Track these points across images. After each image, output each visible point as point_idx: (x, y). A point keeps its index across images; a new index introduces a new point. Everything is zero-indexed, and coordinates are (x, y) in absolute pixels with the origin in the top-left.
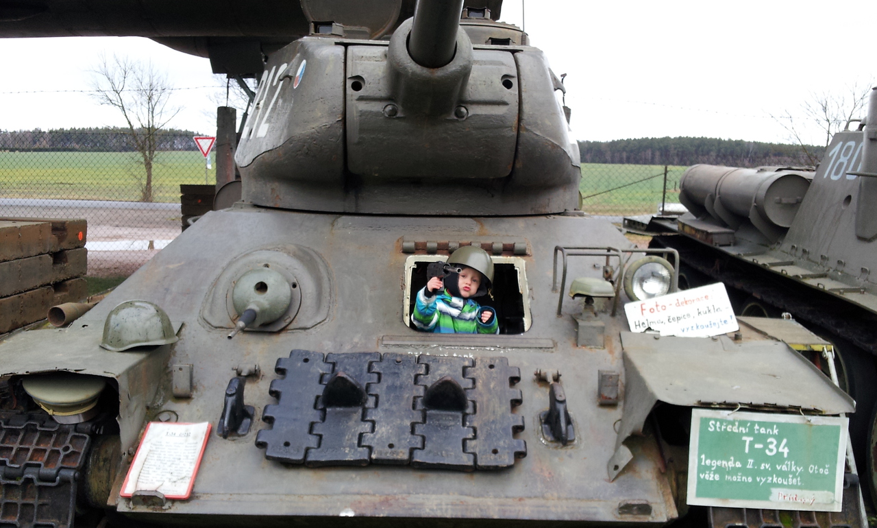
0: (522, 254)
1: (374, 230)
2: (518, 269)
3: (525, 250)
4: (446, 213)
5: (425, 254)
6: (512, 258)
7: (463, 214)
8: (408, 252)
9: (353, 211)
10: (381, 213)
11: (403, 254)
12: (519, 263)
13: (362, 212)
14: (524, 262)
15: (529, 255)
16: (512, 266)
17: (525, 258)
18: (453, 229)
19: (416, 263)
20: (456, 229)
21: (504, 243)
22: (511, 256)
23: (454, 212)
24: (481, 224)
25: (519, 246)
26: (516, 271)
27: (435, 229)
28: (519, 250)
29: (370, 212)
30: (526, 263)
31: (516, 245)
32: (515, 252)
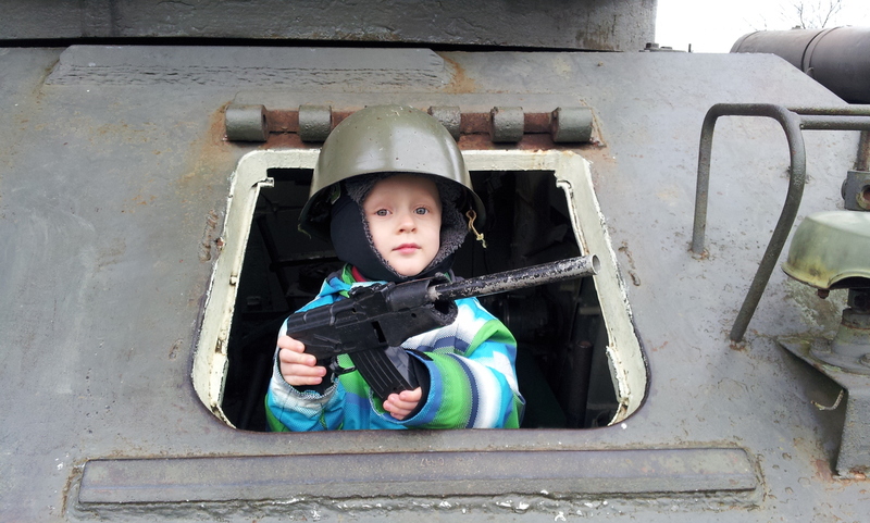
0: (578, 140)
1: (158, 80)
2: (565, 186)
3: (587, 130)
4: (360, 35)
5: (296, 146)
6: (551, 153)
7: (407, 38)
8: (244, 139)
9: (106, 33)
10: (180, 34)
11: (229, 146)
12: (570, 170)
13: (129, 33)
14: (586, 164)
15: (596, 145)
16: (548, 177)
17: (588, 152)
18: (381, 79)
19: (271, 172)
20: (389, 78)
21: (528, 110)
22: (547, 147)
23: (383, 34)
24: (457, 67)
25: (570, 118)
26: (561, 191)
27: (331, 77)
28: (569, 131)
29: (150, 33)
30: (592, 169)
31: (562, 115)
32: (557, 138)
